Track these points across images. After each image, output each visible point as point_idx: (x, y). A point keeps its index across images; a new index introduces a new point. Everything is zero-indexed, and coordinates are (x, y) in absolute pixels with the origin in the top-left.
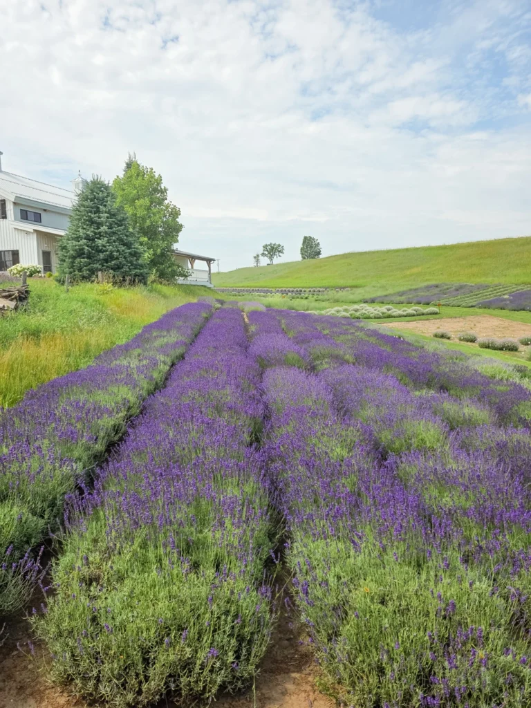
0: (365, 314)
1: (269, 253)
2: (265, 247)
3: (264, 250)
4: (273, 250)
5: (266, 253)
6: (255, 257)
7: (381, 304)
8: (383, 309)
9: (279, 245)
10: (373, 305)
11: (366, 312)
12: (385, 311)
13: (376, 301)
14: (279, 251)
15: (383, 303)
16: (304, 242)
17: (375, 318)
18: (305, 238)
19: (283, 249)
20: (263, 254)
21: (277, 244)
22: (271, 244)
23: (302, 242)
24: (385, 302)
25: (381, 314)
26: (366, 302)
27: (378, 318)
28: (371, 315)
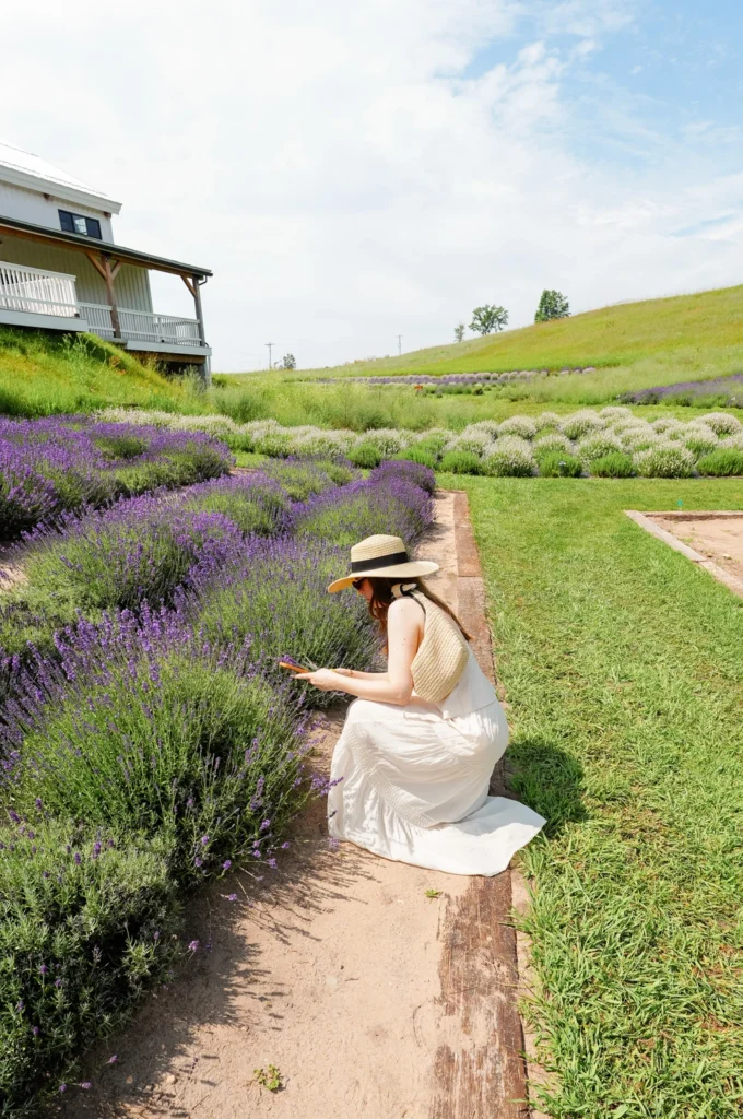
0: (609, 448)
1: (483, 324)
2: (477, 312)
3: (475, 319)
4: (489, 318)
5: (479, 323)
6: (457, 330)
7: (681, 409)
8: (697, 427)
9: (501, 309)
10: (651, 411)
11: (617, 441)
12: (707, 436)
13: (668, 397)
14: (500, 321)
15: (687, 404)
16: (543, 302)
17: (656, 473)
18: (546, 294)
19: (506, 317)
20: (473, 326)
21: (498, 307)
22: (487, 307)
23: (539, 301)
24: (695, 402)
25: (688, 455)
26: (629, 400)
27: (670, 475)
28: (639, 458)
